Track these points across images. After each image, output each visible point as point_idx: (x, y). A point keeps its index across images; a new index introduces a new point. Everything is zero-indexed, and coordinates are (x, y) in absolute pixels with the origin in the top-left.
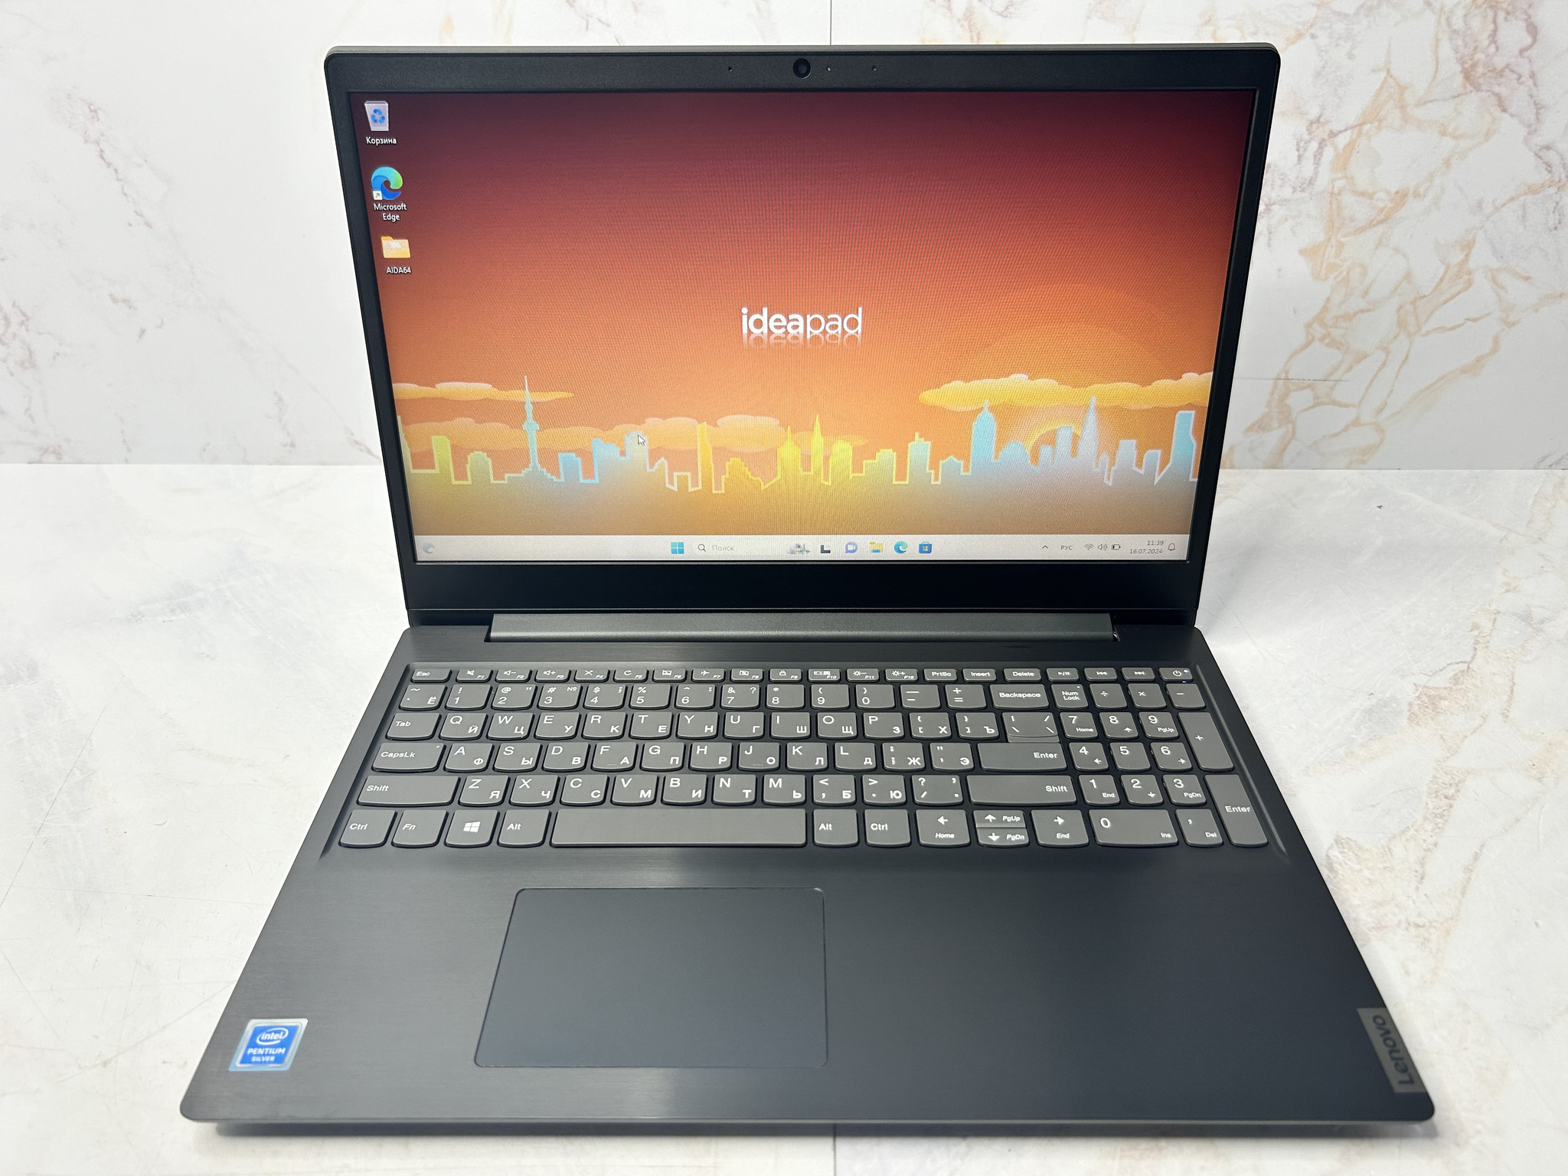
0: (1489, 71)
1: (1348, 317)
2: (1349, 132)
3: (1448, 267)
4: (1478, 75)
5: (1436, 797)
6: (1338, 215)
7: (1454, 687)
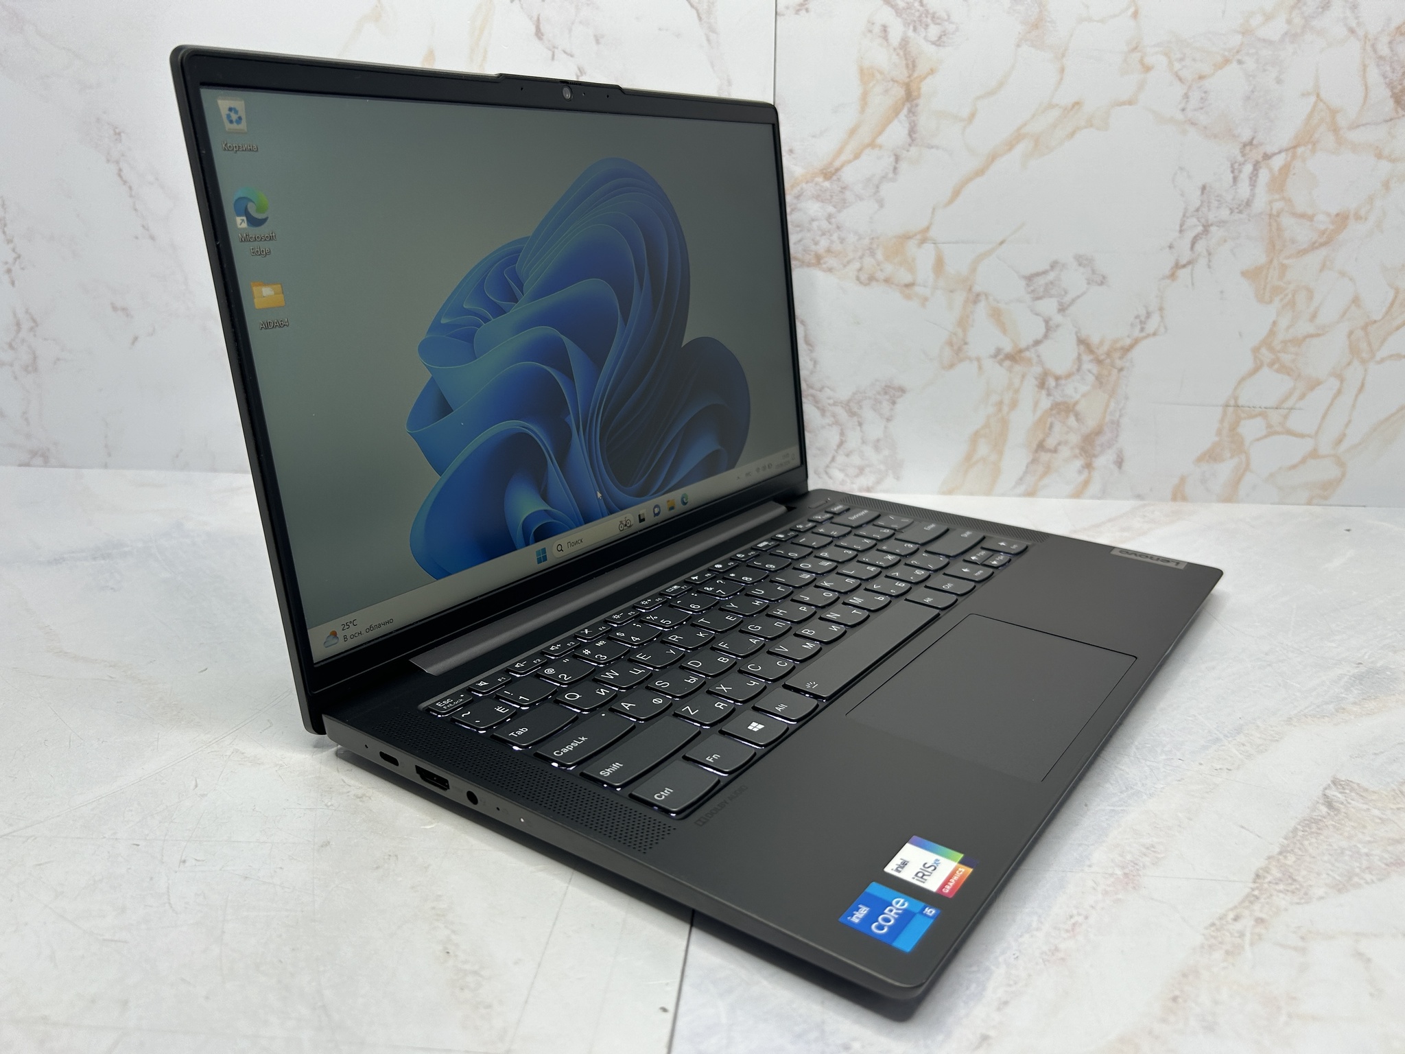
1: (1298, 342)
2: (1283, 155)
3: (1397, 292)
6: (1278, 236)
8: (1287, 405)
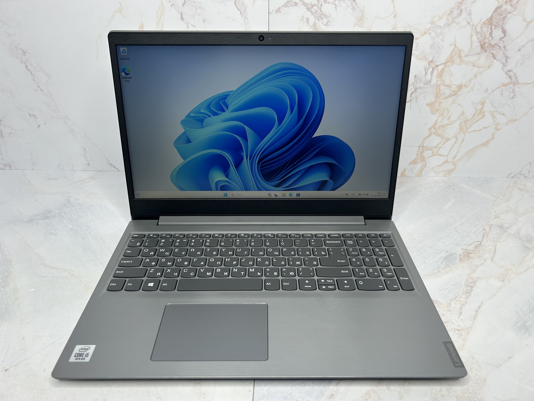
0: (490, 45)
1: (443, 126)
2: (442, 65)
3: (476, 110)
4: (486, 47)
5: (467, 286)
6: (439, 92)
7: (475, 250)
8: (438, 146)
